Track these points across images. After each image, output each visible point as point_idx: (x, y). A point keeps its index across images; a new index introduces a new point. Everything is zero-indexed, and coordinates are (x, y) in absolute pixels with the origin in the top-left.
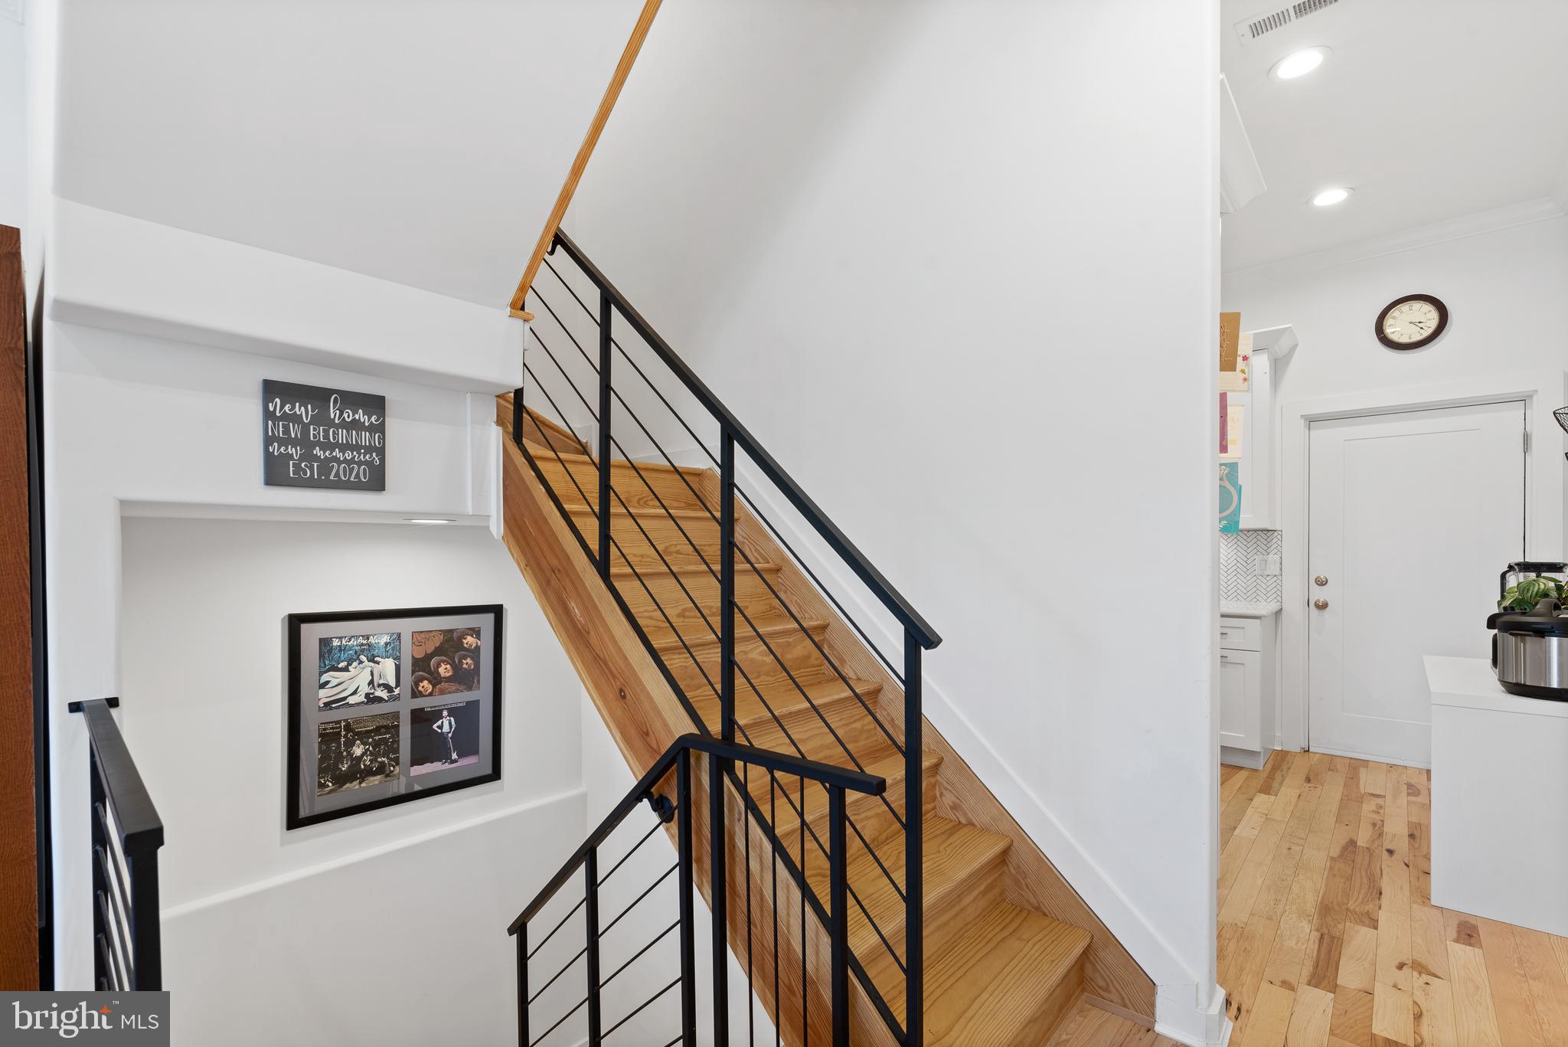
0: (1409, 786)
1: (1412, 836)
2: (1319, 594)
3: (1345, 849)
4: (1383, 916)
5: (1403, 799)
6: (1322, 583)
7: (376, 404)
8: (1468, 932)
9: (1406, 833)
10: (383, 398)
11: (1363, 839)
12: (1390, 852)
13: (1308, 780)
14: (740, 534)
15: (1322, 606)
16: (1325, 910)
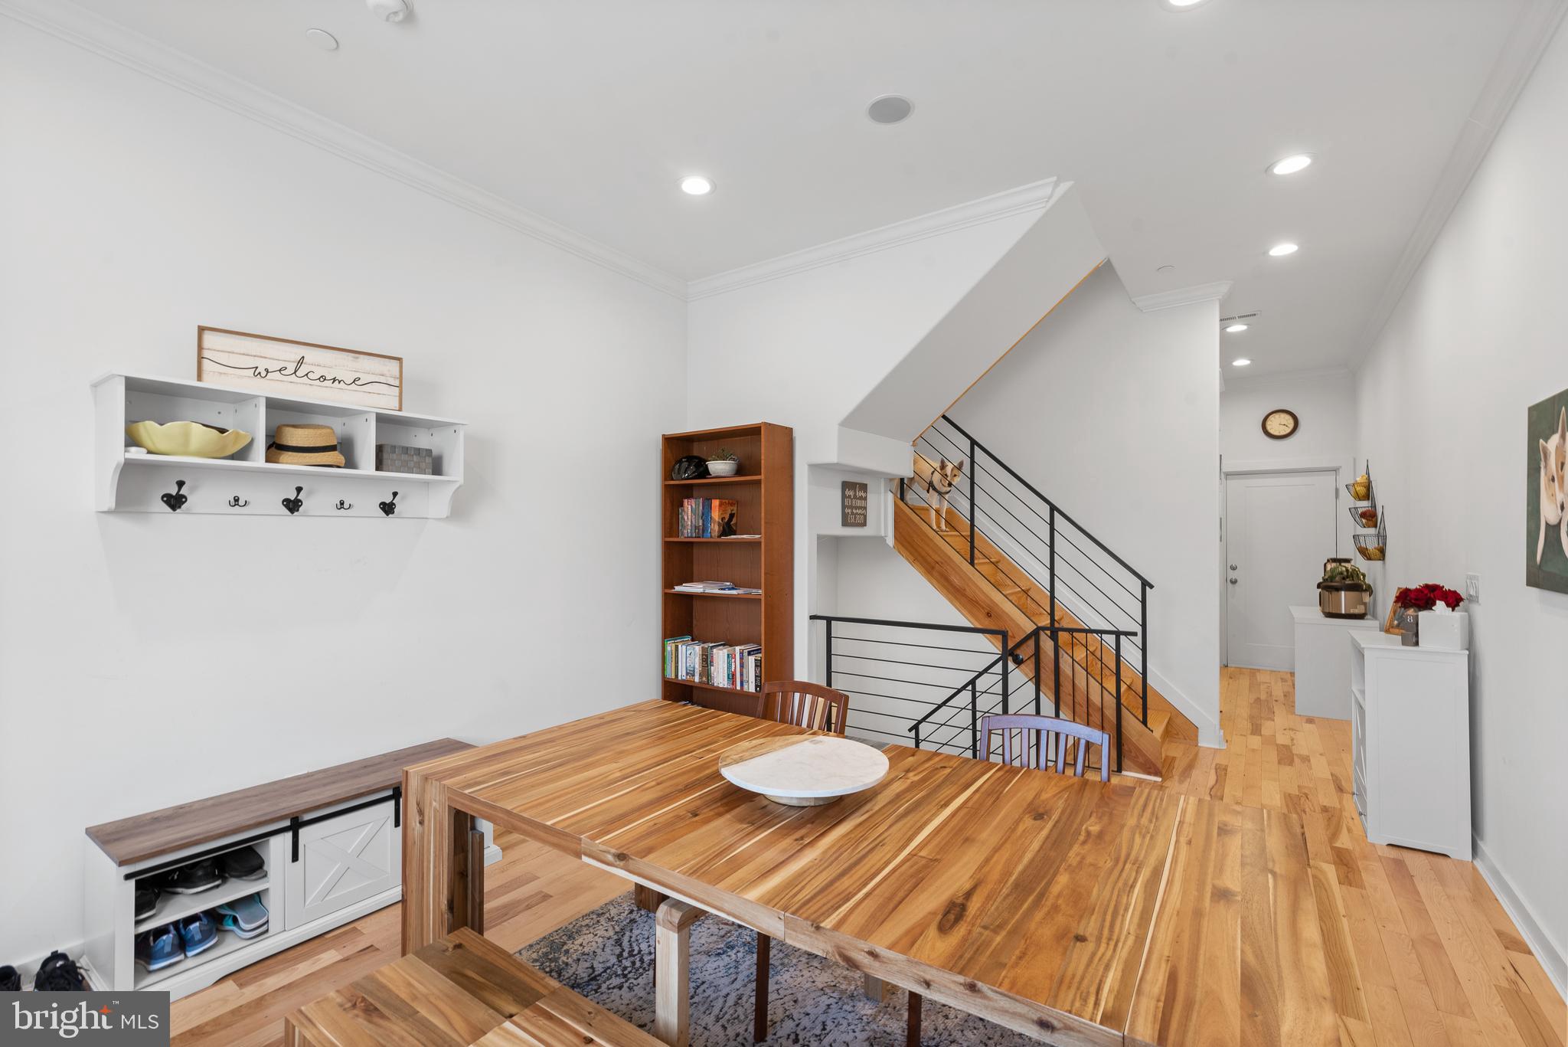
0: (1282, 679)
1: (1285, 696)
2: (1232, 575)
3: (1256, 700)
4: (1275, 719)
5: (1280, 684)
6: (1234, 568)
7: (864, 487)
8: (1310, 721)
9: (1282, 694)
10: (866, 485)
11: (1263, 697)
12: (1276, 701)
13: (1231, 678)
14: (976, 543)
15: (1234, 582)
16: (1251, 717)
